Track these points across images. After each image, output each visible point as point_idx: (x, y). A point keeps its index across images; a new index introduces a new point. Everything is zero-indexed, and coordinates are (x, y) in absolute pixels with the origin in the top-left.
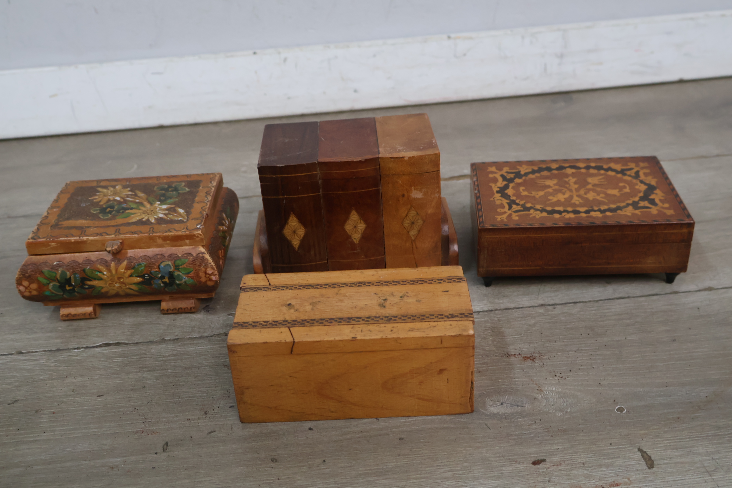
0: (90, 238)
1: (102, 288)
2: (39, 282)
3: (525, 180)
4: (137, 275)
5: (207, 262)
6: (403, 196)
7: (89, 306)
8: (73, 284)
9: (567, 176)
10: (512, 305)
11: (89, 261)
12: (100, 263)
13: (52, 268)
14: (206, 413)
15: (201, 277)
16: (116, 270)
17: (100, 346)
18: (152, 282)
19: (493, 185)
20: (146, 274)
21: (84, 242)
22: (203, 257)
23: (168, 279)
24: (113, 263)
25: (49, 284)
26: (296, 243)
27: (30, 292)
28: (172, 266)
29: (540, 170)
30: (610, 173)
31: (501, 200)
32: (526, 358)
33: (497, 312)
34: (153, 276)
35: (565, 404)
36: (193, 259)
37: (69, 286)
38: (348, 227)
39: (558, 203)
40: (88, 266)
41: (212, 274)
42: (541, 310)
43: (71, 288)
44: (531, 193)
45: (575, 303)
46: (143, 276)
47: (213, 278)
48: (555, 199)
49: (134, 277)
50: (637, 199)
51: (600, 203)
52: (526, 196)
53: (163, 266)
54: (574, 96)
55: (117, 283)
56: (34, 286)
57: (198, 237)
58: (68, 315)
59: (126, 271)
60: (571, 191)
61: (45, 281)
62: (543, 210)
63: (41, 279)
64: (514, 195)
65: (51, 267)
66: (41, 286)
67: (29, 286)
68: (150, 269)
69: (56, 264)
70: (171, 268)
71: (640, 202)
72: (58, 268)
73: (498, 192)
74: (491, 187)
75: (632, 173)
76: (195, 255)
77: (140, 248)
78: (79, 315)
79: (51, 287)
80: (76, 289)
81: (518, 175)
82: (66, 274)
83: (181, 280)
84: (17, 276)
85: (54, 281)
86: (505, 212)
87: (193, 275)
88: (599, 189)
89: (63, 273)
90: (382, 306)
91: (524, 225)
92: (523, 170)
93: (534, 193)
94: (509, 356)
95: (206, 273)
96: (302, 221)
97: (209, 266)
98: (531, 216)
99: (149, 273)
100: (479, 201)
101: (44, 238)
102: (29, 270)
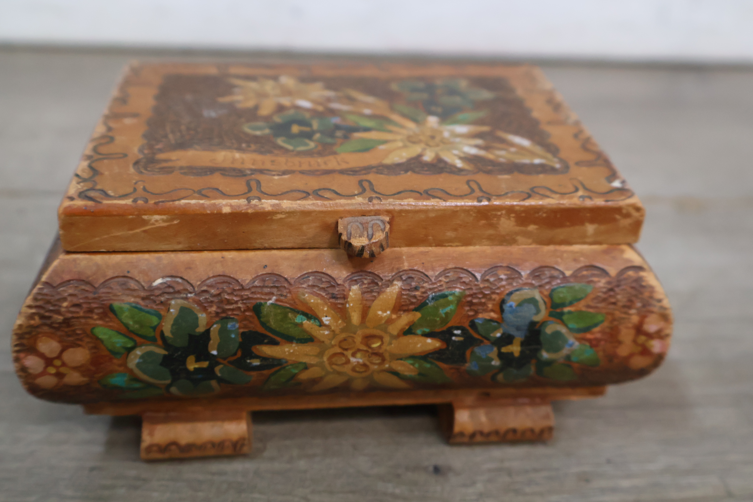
0: (287, 204)
1: (306, 367)
2: (96, 343)
4: (427, 330)
5: (651, 297)
7: (236, 418)
8: (215, 352)
11: (272, 280)
12: (313, 286)
13: (143, 299)
15: (620, 343)
16: (365, 312)
18: (468, 353)
20: (457, 328)
21: (261, 217)
22: (639, 280)
23: (522, 344)
24: (355, 288)
25: (129, 350)
27: (60, 375)
28: (542, 307)
34: (476, 336)
36: (609, 287)
37: (197, 360)
40: (273, 294)
41: (658, 334)
43: (205, 364)
46: (445, 334)
47: (657, 346)
49: (415, 334)
53: (514, 304)
55: (359, 355)
56: (77, 355)
57: (627, 215)
58: (164, 448)
59: (394, 316)
61: (119, 341)
63: (104, 332)
65: (143, 294)
66: (101, 358)
67: (59, 357)
68: (471, 313)
69: (161, 284)
70: (538, 311)
72: (167, 296)
76: (613, 272)
77: (440, 244)
78: (202, 447)
79: (137, 361)
80: (217, 369)
82: (197, 318)
83: (557, 349)
84: (19, 322)
85: (152, 340)
87: (599, 336)
89: (186, 316)
95: (639, 330)
97: (655, 309)
99: (466, 325)
101: (124, 196)
102: (65, 299)
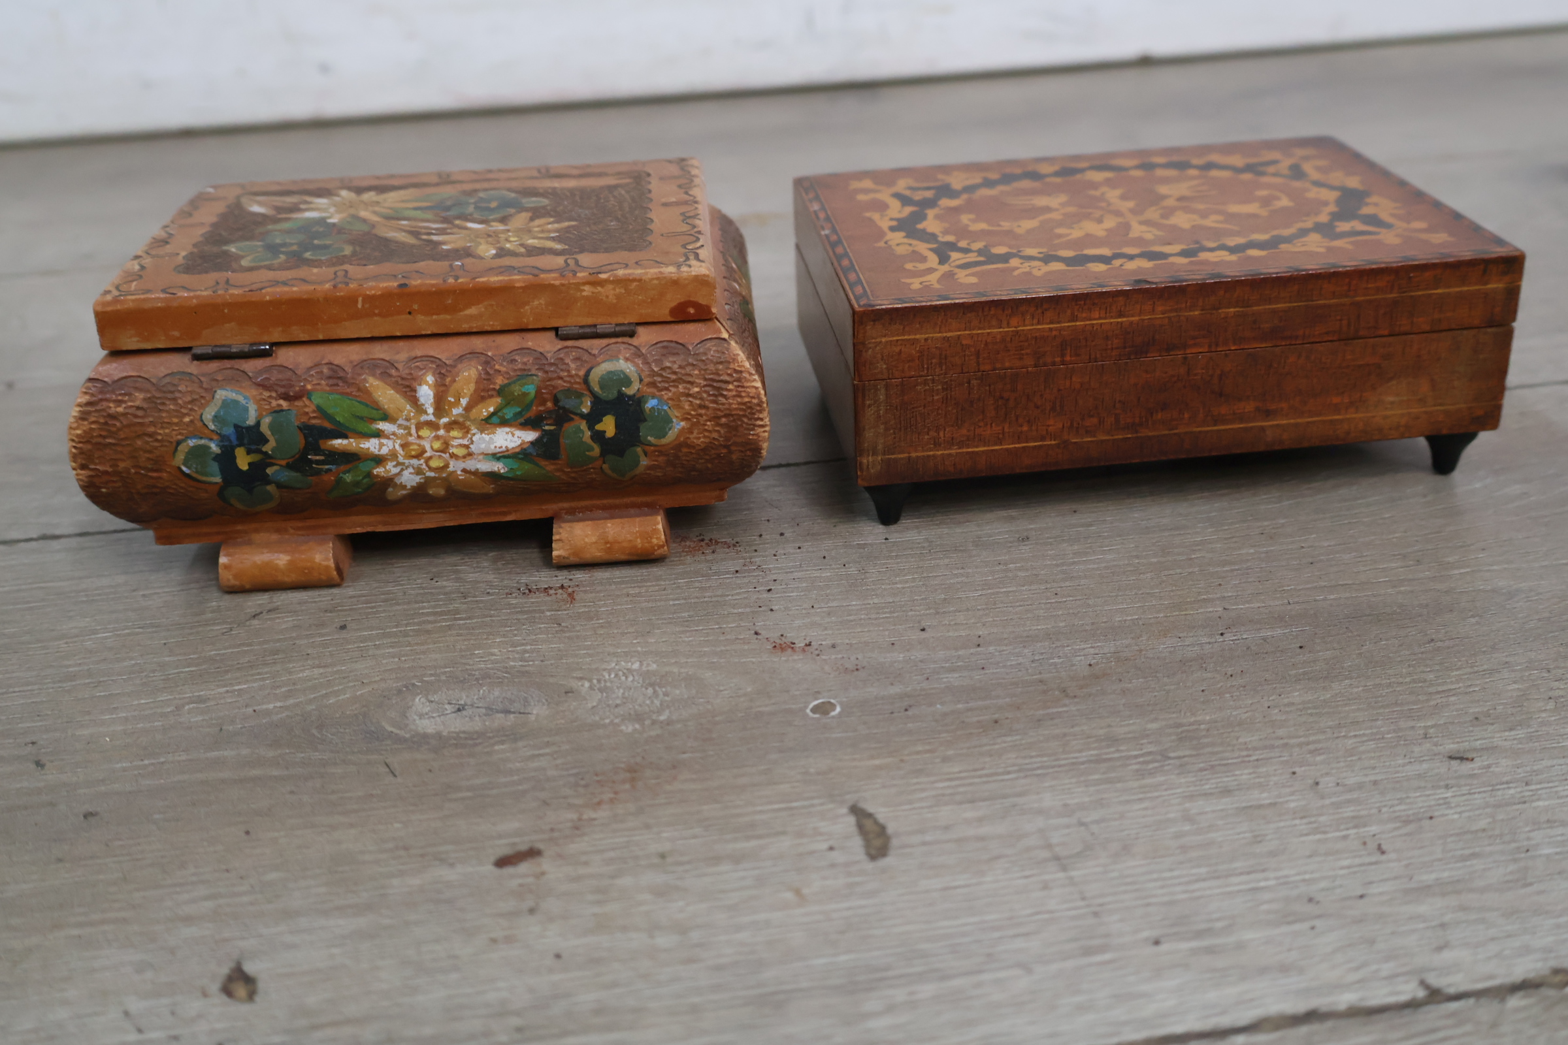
3: (969, 201)
9: (1094, 185)
19: (876, 216)
29: (1009, 178)
30: (1215, 173)
31: (910, 245)
39: (1090, 240)
44: (999, 226)
48: (1076, 234)
50: (1322, 218)
51: (1218, 233)
60: (1118, 213)
62: (1047, 259)
64: (946, 232)
71: (1337, 224)
74: (870, 219)
75: (1280, 169)
81: (946, 191)
86: (931, 270)
88: (1199, 206)
92: (957, 181)
93: (1006, 224)
98: (1016, 273)
100: (839, 250)
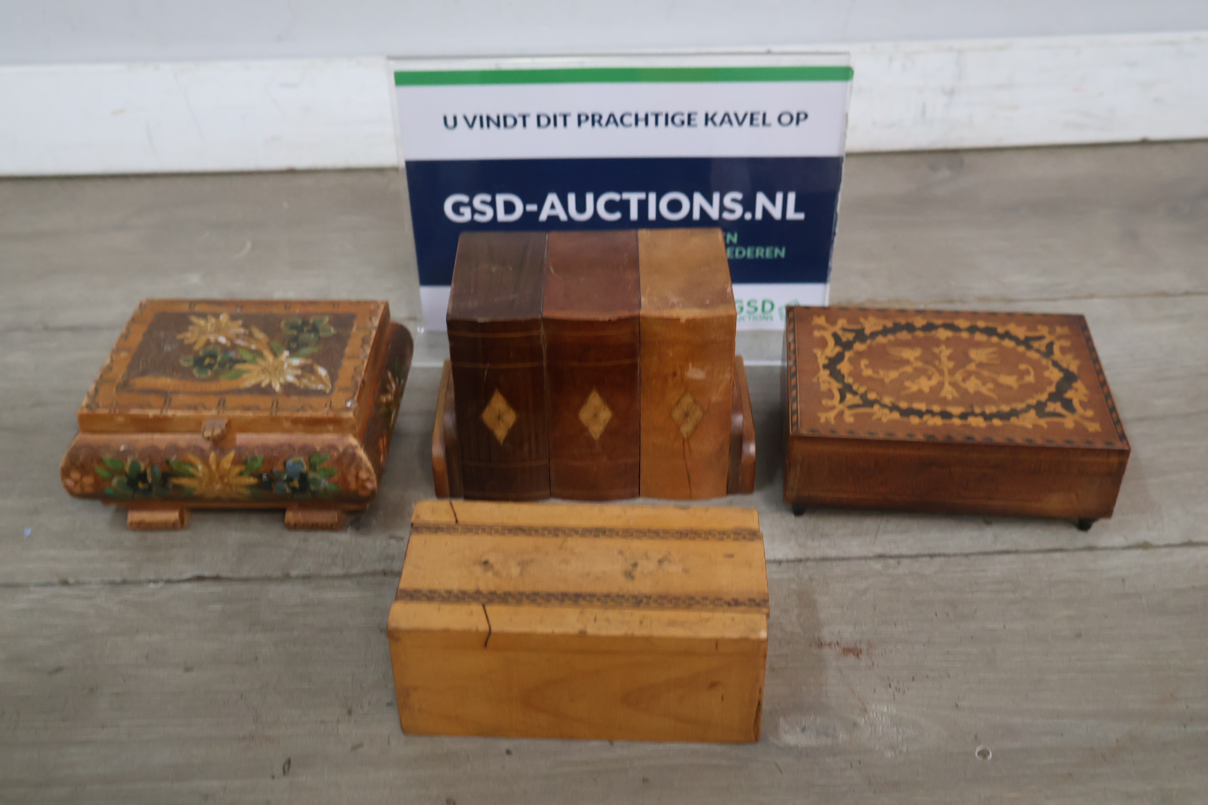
0: (179, 413)
1: (195, 489)
2: (96, 476)
3: (870, 347)
4: (250, 474)
5: (361, 462)
6: (675, 374)
7: (172, 510)
8: (150, 481)
9: (937, 342)
10: (832, 553)
11: (174, 448)
12: (193, 452)
13: (117, 456)
14: (350, 712)
15: (350, 483)
16: (218, 465)
17: (189, 580)
18: (273, 485)
19: (818, 352)
20: (264, 474)
21: (167, 419)
22: (355, 453)
23: (299, 482)
24: (213, 453)
25: (111, 479)
26: (501, 433)
27: (82, 487)
28: (305, 465)
29: (897, 328)
30: (1008, 343)
31: (829, 383)
32: (847, 651)
33: (809, 564)
34: (274, 477)
35: (900, 738)
36: (339, 456)
37: (143, 484)
38: (585, 415)
39: (919, 395)
40: (174, 455)
41: (368, 479)
42: (878, 566)
43: (147, 486)
44: (878, 373)
45: (932, 556)
46: (259, 476)
47: (369, 485)
48: (914, 388)
49: (245, 476)
50: (1044, 397)
51: (986, 400)
52: (870, 379)
53: (291, 463)
54: (967, 159)
55: (219, 485)
56: (88, 480)
57: (347, 421)
58: (139, 523)
59: (232, 467)
60: (941, 372)
61: (105, 474)
62: (894, 408)
63: (101, 471)
64: (850, 374)
65: (115, 453)
66: (99, 482)
67: (80, 480)
68: (270, 467)
69: (124, 449)
70: (303, 466)
71: (1049, 404)
72: (126, 455)
73: (825, 367)
74: (815, 356)
75: (1041, 345)
76: (341, 449)
77: (257, 432)
78: (156, 524)
79: (115, 483)
80: (154, 488)
81: (860, 335)
82: (139, 465)
83: (318, 485)
84: (62, 464)
85: (120, 474)
86: (833, 408)
87: (337, 479)
88: (986, 373)
89: (134, 464)
90: (629, 575)
91: (862, 434)
92: (870, 325)
93: (882, 373)
94: (820, 645)
95: (357, 477)
96: (513, 402)
97: (364, 467)
98: (874, 418)
99: (268, 472)
100: (793, 381)
101: (105, 408)
102: (81, 456)
